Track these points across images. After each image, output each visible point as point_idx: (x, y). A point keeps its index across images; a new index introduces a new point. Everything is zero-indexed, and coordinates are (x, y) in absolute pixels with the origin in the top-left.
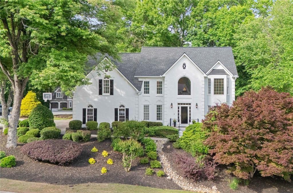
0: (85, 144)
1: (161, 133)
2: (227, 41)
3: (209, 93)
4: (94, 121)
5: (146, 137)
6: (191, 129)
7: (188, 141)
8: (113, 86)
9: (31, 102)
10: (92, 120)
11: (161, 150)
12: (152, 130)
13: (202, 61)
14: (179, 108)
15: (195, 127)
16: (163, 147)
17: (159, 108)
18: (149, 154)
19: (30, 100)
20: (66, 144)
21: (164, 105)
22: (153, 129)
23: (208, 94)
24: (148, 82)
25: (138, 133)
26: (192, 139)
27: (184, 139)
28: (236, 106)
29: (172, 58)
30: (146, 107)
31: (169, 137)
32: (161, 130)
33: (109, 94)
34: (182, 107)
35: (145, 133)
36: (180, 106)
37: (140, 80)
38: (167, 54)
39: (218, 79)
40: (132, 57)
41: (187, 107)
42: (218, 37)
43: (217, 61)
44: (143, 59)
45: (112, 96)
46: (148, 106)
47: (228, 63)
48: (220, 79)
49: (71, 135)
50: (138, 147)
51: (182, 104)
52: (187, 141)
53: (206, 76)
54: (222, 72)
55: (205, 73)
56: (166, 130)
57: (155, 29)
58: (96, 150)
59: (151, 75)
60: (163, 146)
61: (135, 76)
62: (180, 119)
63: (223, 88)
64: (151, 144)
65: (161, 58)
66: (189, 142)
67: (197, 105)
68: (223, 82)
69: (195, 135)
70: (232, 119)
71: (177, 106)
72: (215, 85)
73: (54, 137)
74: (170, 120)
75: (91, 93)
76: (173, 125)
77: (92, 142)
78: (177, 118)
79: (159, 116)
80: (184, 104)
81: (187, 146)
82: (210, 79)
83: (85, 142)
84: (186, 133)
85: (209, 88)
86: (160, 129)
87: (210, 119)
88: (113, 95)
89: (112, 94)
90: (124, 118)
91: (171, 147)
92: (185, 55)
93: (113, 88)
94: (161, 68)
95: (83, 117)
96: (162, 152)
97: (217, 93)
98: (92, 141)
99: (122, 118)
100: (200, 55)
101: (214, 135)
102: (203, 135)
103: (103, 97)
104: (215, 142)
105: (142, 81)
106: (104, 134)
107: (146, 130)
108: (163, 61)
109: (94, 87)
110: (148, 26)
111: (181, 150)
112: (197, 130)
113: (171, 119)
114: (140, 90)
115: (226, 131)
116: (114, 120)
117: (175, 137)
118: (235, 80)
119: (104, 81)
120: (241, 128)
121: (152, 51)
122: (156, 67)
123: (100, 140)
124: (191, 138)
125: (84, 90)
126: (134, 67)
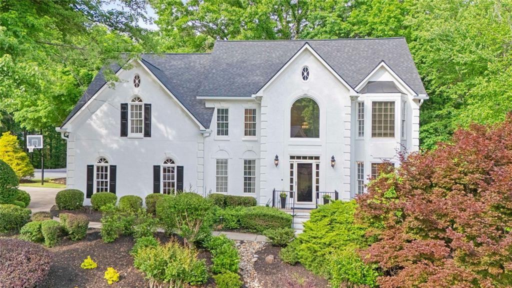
0: (73, 246)
1: (253, 222)
2: (389, 33)
3: (360, 133)
4: (110, 192)
5: (219, 230)
6: (325, 216)
7: (316, 247)
8: (151, 118)
9: (7, 152)
10: (106, 190)
11: (250, 267)
12: (232, 215)
13: (343, 66)
14: (292, 166)
15: (335, 213)
16: (255, 259)
17: (250, 168)
18: (221, 280)
19: (4, 149)
20: (9, 251)
21: (259, 159)
22: (234, 212)
23: (357, 137)
24: (227, 110)
25: (195, 225)
26: (327, 243)
27: (309, 242)
28: (456, 160)
29: (278, 61)
30: (222, 163)
31: (271, 235)
32: (250, 216)
33: (142, 135)
34: (299, 165)
35: (215, 222)
36: (296, 162)
37: (208, 105)
38: (268, 52)
39: (380, 103)
40: (194, 62)
41: (311, 164)
42: (370, 26)
43: (380, 63)
44: (216, 64)
45: (148, 138)
46: (226, 163)
47: (400, 69)
48: (386, 103)
49: (40, 226)
50: (186, 267)
51: (299, 158)
52: (314, 246)
53: (356, 94)
54: (390, 87)
55: (353, 89)
56: (264, 215)
57: (244, 15)
58: (91, 265)
59: (233, 94)
60: (255, 256)
61: (198, 98)
62: (294, 190)
63: (393, 122)
64: (226, 252)
65: (255, 61)
66: (319, 249)
67: (333, 160)
68: (392, 110)
69: (335, 233)
70: (445, 196)
71: (288, 161)
72: (374, 116)
73: (7, 227)
74: (272, 192)
75: (103, 131)
76: (278, 205)
77: (89, 243)
78: (289, 190)
79: (249, 184)
80: (305, 158)
81: (314, 260)
82: (363, 104)
83: (74, 242)
84: (311, 225)
85: (360, 124)
86: (250, 213)
87: (382, 195)
88: (150, 136)
89: (148, 134)
90: (173, 186)
91: (275, 258)
92: (306, 48)
93: (150, 121)
94: (254, 82)
95: (88, 182)
96: (253, 271)
97: (380, 135)
98: (90, 240)
99: (169, 186)
100: (336, 54)
101: (392, 239)
102: (354, 233)
103: (129, 141)
104: (396, 257)
105: (214, 108)
106: (117, 224)
107: (218, 215)
108: (259, 67)
109: (110, 119)
110: (230, 9)
111: (299, 269)
112: (338, 219)
113: (274, 192)
114: (207, 127)
115: (429, 231)
116: (151, 192)
117: (284, 236)
118: (420, 104)
119: (132, 106)
120: (481, 222)
121: (237, 49)
122: (243, 79)
123: (107, 238)
124: (326, 240)
125: (90, 125)
126: (197, 81)
